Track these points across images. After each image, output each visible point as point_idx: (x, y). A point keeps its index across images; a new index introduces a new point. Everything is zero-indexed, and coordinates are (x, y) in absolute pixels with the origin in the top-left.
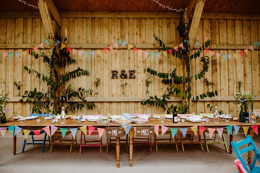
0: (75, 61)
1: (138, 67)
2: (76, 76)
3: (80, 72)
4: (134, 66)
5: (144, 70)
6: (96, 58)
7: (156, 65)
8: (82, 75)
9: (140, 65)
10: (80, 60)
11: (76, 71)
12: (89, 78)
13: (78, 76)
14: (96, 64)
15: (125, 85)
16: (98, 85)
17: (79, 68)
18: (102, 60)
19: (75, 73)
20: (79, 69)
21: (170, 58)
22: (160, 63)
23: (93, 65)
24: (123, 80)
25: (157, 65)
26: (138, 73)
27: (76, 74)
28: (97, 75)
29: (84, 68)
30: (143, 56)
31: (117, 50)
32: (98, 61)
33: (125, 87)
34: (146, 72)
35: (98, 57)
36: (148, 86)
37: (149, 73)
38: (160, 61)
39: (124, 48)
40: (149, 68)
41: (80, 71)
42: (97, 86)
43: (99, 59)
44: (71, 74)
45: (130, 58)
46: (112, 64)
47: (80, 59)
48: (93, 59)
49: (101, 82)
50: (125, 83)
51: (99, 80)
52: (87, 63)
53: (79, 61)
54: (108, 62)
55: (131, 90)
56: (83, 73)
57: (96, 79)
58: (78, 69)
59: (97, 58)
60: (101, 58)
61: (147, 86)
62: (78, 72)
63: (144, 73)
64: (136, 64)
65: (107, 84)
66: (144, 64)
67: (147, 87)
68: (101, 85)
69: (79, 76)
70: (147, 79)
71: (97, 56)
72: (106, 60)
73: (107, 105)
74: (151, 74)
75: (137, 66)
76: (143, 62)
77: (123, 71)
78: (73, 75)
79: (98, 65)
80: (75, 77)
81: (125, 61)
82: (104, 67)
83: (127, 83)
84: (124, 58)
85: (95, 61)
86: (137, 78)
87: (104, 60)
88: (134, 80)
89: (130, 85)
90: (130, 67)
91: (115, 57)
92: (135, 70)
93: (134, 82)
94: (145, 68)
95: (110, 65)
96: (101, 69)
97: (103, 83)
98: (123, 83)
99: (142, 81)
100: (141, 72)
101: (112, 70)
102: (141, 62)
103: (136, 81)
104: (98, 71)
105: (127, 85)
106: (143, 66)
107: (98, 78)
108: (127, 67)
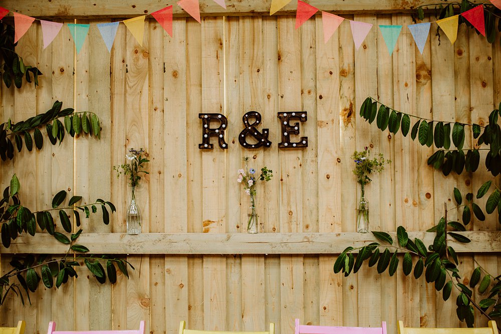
0: (36, 72)
1: (321, 97)
2: (47, 141)
3: (59, 123)
4: (302, 92)
5: (347, 112)
6: (129, 61)
7: (402, 85)
8: (72, 134)
9: (329, 87)
10: (62, 70)
11: (45, 119)
12: (101, 147)
13: (54, 142)
14: (130, 88)
15: (262, 179)
16: (140, 182)
17: (58, 105)
18: (157, 68)
19: (40, 126)
20: (57, 110)
21: (465, 54)
22: (418, 76)
23: (118, 88)
24: (250, 154)
25: (406, 85)
26: (318, 124)
27: (44, 131)
28: (137, 134)
29: (79, 104)
30: (340, 48)
31: (222, 24)
32: (139, 72)
33: (259, 190)
34: (358, 118)
35: (140, 55)
36: (365, 183)
37: (370, 122)
38: (420, 67)
39: (253, 12)
40: (369, 100)
41: (62, 119)
42: (134, 184)
43: (143, 61)
44: (23, 133)
45: (282, 58)
46: (201, 86)
47: (62, 64)
48: (118, 64)
49: (153, 165)
50: (260, 172)
51: (144, 157)
52: (91, 80)
53: (57, 72)
54: (182, 77)
55: (289, 204)
56: (76, 128)
57: (132, 151)
58: (54, 108)
59: (137, 59)
60: (152, 58)
61: (361, 182)
62: (53, 123)
63: (346, 126)
64: (311, 84)
65: (180, 176)
66: (347, 84)
67: (359, 187)
68: (154, 177)
69: (58, 141)
70: (360, 150)
71: (136, 52)
72: (175, 68)
73: (180, 269)
74: (381, 126)
75: (313, 94)
76: (343, 73)
77: (251, 114)
78: (32, 134)
79: (139, 91)
80: (40, 146)
81: (258, 71)
82: (165, 97)
83: (269, 171)
84: (255, 58)
85: (127, 72)
86: (317, 147)
87: (164, 68)
88: (303, 156)
89: (282, 180)
90: (282, 97)
91: (216, 53)
92: (304, 111)
93: (301, 165)
94: (352, 102)
95: (194, 91)
96: (155, 110)
97: (162, 172)
98: (253, 170)
99: (338, 159)
100: (333, 120)
101: (201, 111)
102: (331, 73)
103: (312, 161)
104: (141, 117)
105: (269, 179)
106: (341, 93)
107: (138, 149)
108: (269, 98)
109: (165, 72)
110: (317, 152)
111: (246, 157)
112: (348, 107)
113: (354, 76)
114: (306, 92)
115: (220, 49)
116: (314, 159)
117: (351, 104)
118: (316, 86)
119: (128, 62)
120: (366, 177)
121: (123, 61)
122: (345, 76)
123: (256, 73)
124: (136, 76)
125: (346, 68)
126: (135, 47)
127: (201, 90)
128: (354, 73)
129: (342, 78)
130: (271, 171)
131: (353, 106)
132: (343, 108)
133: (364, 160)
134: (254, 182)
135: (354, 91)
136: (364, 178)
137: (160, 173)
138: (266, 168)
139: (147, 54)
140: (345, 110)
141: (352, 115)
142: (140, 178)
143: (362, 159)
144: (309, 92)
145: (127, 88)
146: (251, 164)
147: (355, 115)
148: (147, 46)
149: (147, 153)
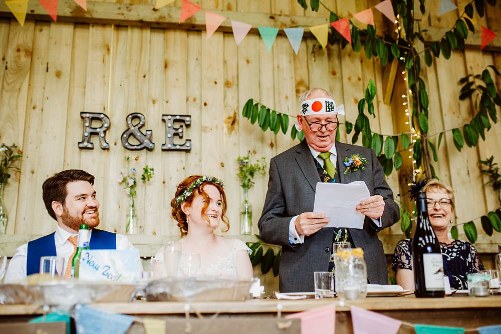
1: (205, 104)
4: (187, 100)
5: (231, 120)
6: (10, 59)
7: (283, 97)
9: (214, 95)
14: (8, 84)
15: (144, 178)
16: (9, 180)
18: (39, 67)
21: (338, 75)
22: (298, 91)
24: (133, 155)
25: (287, 97)
26: (204, 129)
28: (11, 131)
30: (225, 62)
32: (19, 69)
35: (22, 54)
36: (249, 186)
37: (253, 122)
38: (300, 83)
39: (141, 21)
40: (251, 101)
43: (24, 60)
45: (169, 67)
46: (85, 87)
49: (26, 164)
50: (142, 172)
51: (15, 153)
54: (65, 77)
57: (3, 146)
59: (19, 57)
60: (35, 58)
61: (244, 186)
63: (230, 133)
64: (195, 93)
66: (231, 93)
68: (25, 176)
71: (18, 50)
72: (59, 68)
75: (198, 101)
76: (227, 84)
77: (135, 116)
79: (18, 88)
81: (145, 76)
82: (46, 95)
83: (151, 169)
84: (142, 65)
85: (6, 68)
86: (201, 152)
87: (47, 68)
88: (187, 160)
89: (164, 182)
90: (167, 102)
91: (103, 57)
92: (189, 115)
93: (184, 168)
94: (236, 111)
95: (77, 91)
96: (34, 108)
97: (35, 171)
98: (134, 169)
99: (222, 163)
100: (217, 127)
101: (84, 109)
102: (216, 83)
103: (196, 165)
104: (17, 115)
105: (151, 177)
106: (226, 102)
107: (10, 145)
108: (154, 103)
109: (47, 71)
110: (201, 156)
111: (127, 157)
112: (232, 115)
113: (238, 88)
114: (191, 99)
115: (107, 54)
116: (198, 163)
117: (235, 113)
118: (201, 95)
119: (8, 59)
120: (249, 180)
121: (4, 59)
122: (229, 87)
123: (143, 78)
124: (15, 74)
125: (230, 79)
126: (18, 46)
127: (84, 92)
128: (238, 85)
129: (227, 88)
130: (153, 170)
131: (237, 115)
132: (227, 116)
133: (247, 163)
134: (135, 182)
135: (238, 101)
136: (246, 182)
137: (33, 172)
138: (147, 166)
139: (30, 53)
140: (229, 118)
141: (236, 123)
142: (9, 176)
143: (246, 161)
144: (194, 100)
145: (5, 84)
146: (133, 164)
147: (238, 123)
148: (30, 45)
149: (20, 151)
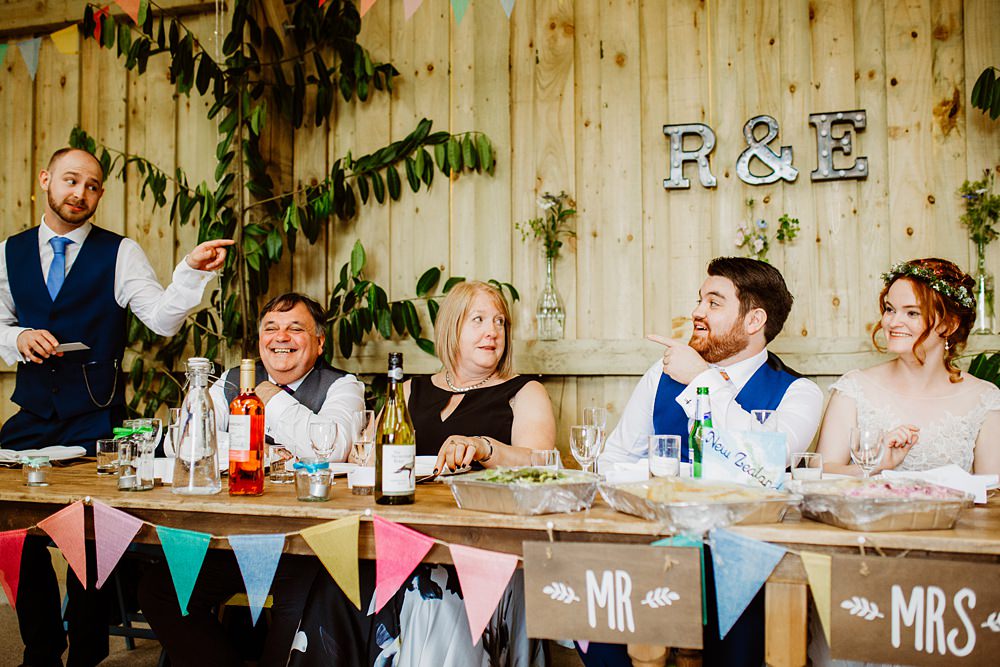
0: (389, 70)
1: (894, 82)
2: (406, 186)
3: (425, 154)
4: (857, 76)
5: (949, 108)
6: (541, 44)
8: (446, 170)
9: (910, 62)
10: (430, 68)
11: (403, 149)
12: (493, 189)
13: (415, 188)
14: (543, 89)
15: (781, 237)
16: (561, 250)
17: (426, 123)
18: (589, 52)
19: (394, 162)
20: (424, 135)
23: (523, 92)
24: (758, 196)
26: (892, 133)
27: (401, 169)
28: (555, 169)
29: (458, 123)
32: (557, 61)
33: (775, 259)
35: (559, 31)
36: (985, 241)
37: (994, 116)
40: (990, 71)
41: (430, 149)
42: (553, 250)
43: (564, 42)
44: (370, 173)
45: (818, 16)
46: (666, 77)
47: (430, 58)
48: (522, 52)
49: (584, 224)
50: (777, 225)
51: (566, 207)
52: (478, 82)
53: (423, 71)
54: (632, 63)
55: (832, 284)
56: (453, 161)
57: (548, 197)
58: (420, 131)
59: (554, 38)
60: (580, 36)
61: (976, 239)
62: (415, 155)
63: (947, 135)
64: (876, 61)
65: (630, 238)
66: (948, 54)
67: (972, 245)
68: (585, 241)
69: (423, 186)
70: (976, 177)
71: (553, 27)
72: (620, 49)
75: (878, 77)
76: (939, 33)
78: (384, 174)
79: (558, 94)
80: (396, 195)
81: (772, 42)
82: (604, 100)
83: (793, 221)
84: (765, 20)
85: (537, 62)
86: (887, 178)
87: (602, 51)
88: (859, 195)
89: (818, 240)
90: (817, 87)
91: (693, 16)
92: (861, 108)
93: (855, 212)
94: (959, 88)
95: (654, 87)
96: (586, 125)
97: (598, 233)
98: (763, 222)
99: (930, 197)
100: (919, 125)
101: (668, 120)
102: (914, 35)
103: (878, 204)
104: (563, 140)
105: (794, 236)
106: (936, 71)
107: (556, 193)
108: (792, 92)
109: (602, 56)
110: (888, 185)
111: (749, 200)
112: (950, 96)
113: (963, 38)
114: (864, 75)
115: (700, 9)
116: (882, 199)
117: (957, 93)
118: (884, 64)
119: (538, 46)
120: (988, 227)
121: (531, 45)
122: (943, 39)
123: (769, 46)
124: (552, 69)
125: (945, 21)
126: (551, 19)
127: (667, 85)
128: (963, 32)
129: (937, 42)
130: (797, 221)
131: (961, 96)
132: (940, 101)
133: (982, 194)
134: (765, 244)
135: (963, 65)
136: (981, 231)
137: (595, 235)
138: (786, 216)
139: (571, 28)
140: (945, 103)
141: (959, 113)
142: (560, 244)
143: (979, 192)
144: (871, 75)
145: (538, 89)
146: (760, 211)
147: (964, 113)
148: (570, 13)
149: (572, 201)
